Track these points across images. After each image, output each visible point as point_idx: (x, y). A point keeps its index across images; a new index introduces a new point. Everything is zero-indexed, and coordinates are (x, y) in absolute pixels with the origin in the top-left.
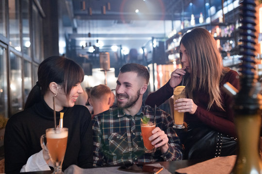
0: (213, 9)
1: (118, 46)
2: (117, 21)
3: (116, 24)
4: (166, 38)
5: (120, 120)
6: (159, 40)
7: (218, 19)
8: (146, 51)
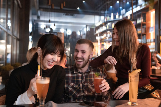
0: (124, 10)
1: (65, 29)
2: (65, 14)
3: (64, 16)
4: (95, 26)
5: (75, 75)
6: (90, 27)
7: (127, 17)
8: (82, 33)
